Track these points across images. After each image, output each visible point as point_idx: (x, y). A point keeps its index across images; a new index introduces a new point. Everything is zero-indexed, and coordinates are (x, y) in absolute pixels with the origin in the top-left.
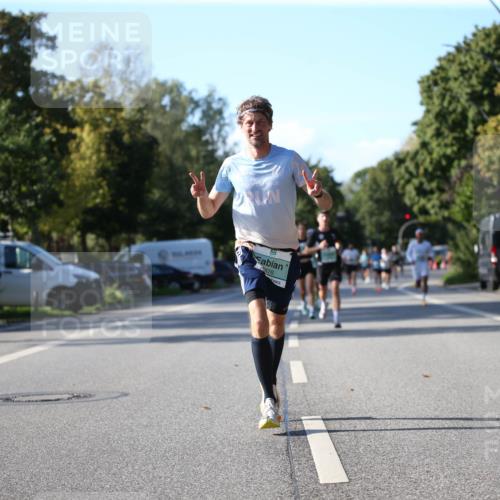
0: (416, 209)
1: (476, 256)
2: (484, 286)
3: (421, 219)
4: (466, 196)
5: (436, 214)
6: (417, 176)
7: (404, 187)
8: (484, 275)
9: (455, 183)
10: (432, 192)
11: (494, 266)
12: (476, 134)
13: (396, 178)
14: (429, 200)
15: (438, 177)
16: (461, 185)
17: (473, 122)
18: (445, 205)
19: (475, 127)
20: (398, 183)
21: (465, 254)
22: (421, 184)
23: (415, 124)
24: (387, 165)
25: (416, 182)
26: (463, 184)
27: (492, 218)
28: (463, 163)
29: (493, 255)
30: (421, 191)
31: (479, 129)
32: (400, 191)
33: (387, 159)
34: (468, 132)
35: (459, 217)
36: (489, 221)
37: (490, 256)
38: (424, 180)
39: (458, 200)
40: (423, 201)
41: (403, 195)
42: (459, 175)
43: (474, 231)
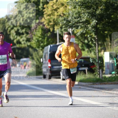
0: (15, 41)
1: (41, 64)
2: (45, 77)
3: (18, 46)
4: (38, 36)
5: (24, 44)
6: (16, 26)
7: (10, 31)
8: (45, 72)
9: (33, 30)
10: (23, 34)
11: (49, 68)
12: (44, 8)
13: (7, 27)
14: (21, 37)
15: (26, 27)
16: (36, 31)
17: (42, 3)
18: (28, 40)
19: (43, 5)
20: (7, 29)
21: (37, 63)
22: (18, 30)
23: (16, 2)
24: (3, 21)
25: (16, 29)
26: (37, 31)
27: (49, 46)
28: (37, 21)
29: (49, 63)
30: (18, 33)
31: (45, 6)
32: (8, 33)
33: (2, 18)
34: (40, 7)
35: (34, 46)
36: (48, 48)
37: (48, 64)
38: (19, 28)
39: (34, 38)
40: (19, 38)
41: (10, 34)
42: (35, 27)
43: (41, 52)
